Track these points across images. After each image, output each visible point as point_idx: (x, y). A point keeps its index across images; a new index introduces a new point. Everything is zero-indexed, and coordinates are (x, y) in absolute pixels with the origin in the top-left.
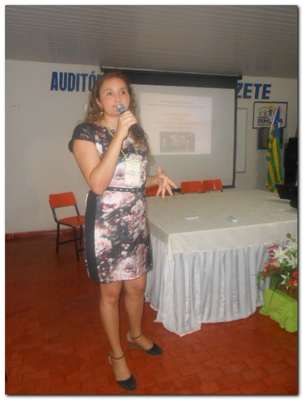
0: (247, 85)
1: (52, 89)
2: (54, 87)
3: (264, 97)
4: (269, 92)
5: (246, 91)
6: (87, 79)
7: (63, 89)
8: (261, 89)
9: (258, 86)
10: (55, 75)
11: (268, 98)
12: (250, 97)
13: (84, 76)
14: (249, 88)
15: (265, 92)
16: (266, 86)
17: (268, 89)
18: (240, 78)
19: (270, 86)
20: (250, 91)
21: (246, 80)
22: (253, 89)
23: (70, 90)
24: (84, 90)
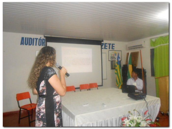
0: (105, 44)
1: (21, 44)
2: (22, 43)
3: (112, 48)
4: (114, 47)
5: (105, 46)
6: (38, 40)
7: (26, 45)
8: (111, 45)
9: (110, 44)
10: (23, 38)
11: (114, 49)
13: (37, 39)
14: (106, 45)
15: (113, 46)
16: (113, 44)
17: (114, 45)
18: (103, 41)
20: (107, 46)
21: (105, 42)
22: (108, 45)
23: (29, 45)
24: (36, 45)
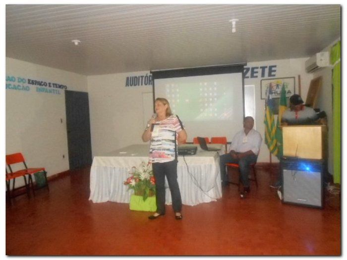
0: (253, 69)
1: (126, 86)
2: (127, 85)
3: (270, 75)
4: (275, 71)
6: (144, 78)
7: (131, 85)
8: (267, 70)
9: (263, 68)
10: (128, 78)
11: (274, 75)
12: (257, 77)
13: (142, 77)
15: (271, 71)
16: (271, 67)
17: (273, 69)
19: (275, 66)
22: (260, 71)
23: (135, 85)
24: (142, 84)
